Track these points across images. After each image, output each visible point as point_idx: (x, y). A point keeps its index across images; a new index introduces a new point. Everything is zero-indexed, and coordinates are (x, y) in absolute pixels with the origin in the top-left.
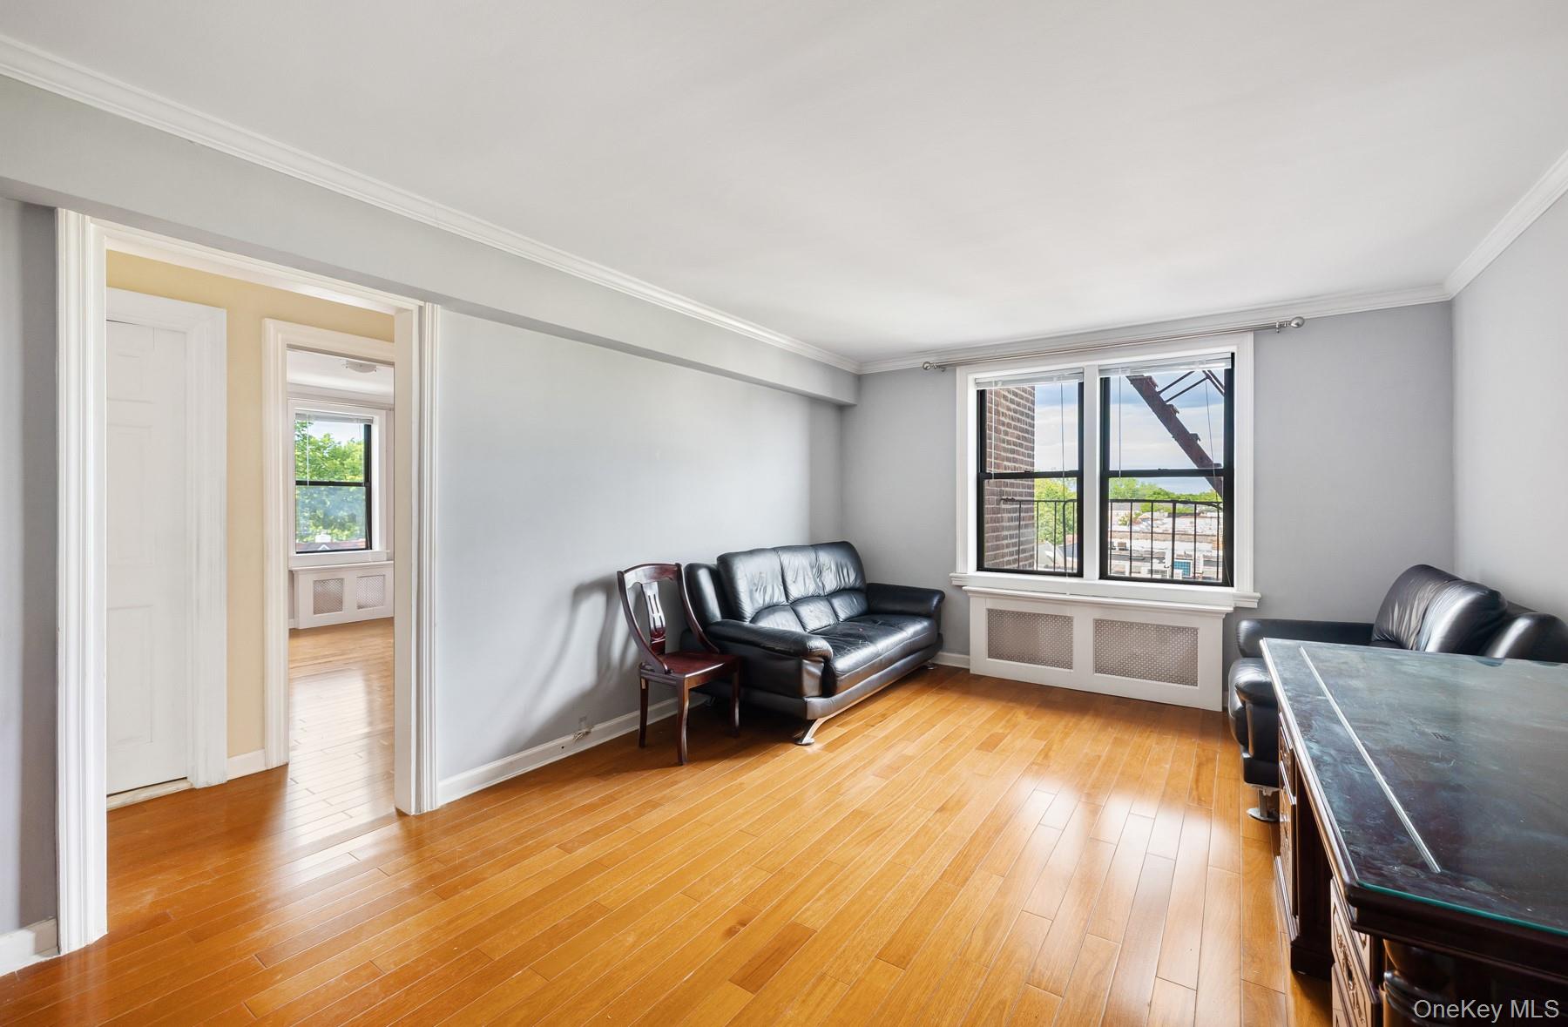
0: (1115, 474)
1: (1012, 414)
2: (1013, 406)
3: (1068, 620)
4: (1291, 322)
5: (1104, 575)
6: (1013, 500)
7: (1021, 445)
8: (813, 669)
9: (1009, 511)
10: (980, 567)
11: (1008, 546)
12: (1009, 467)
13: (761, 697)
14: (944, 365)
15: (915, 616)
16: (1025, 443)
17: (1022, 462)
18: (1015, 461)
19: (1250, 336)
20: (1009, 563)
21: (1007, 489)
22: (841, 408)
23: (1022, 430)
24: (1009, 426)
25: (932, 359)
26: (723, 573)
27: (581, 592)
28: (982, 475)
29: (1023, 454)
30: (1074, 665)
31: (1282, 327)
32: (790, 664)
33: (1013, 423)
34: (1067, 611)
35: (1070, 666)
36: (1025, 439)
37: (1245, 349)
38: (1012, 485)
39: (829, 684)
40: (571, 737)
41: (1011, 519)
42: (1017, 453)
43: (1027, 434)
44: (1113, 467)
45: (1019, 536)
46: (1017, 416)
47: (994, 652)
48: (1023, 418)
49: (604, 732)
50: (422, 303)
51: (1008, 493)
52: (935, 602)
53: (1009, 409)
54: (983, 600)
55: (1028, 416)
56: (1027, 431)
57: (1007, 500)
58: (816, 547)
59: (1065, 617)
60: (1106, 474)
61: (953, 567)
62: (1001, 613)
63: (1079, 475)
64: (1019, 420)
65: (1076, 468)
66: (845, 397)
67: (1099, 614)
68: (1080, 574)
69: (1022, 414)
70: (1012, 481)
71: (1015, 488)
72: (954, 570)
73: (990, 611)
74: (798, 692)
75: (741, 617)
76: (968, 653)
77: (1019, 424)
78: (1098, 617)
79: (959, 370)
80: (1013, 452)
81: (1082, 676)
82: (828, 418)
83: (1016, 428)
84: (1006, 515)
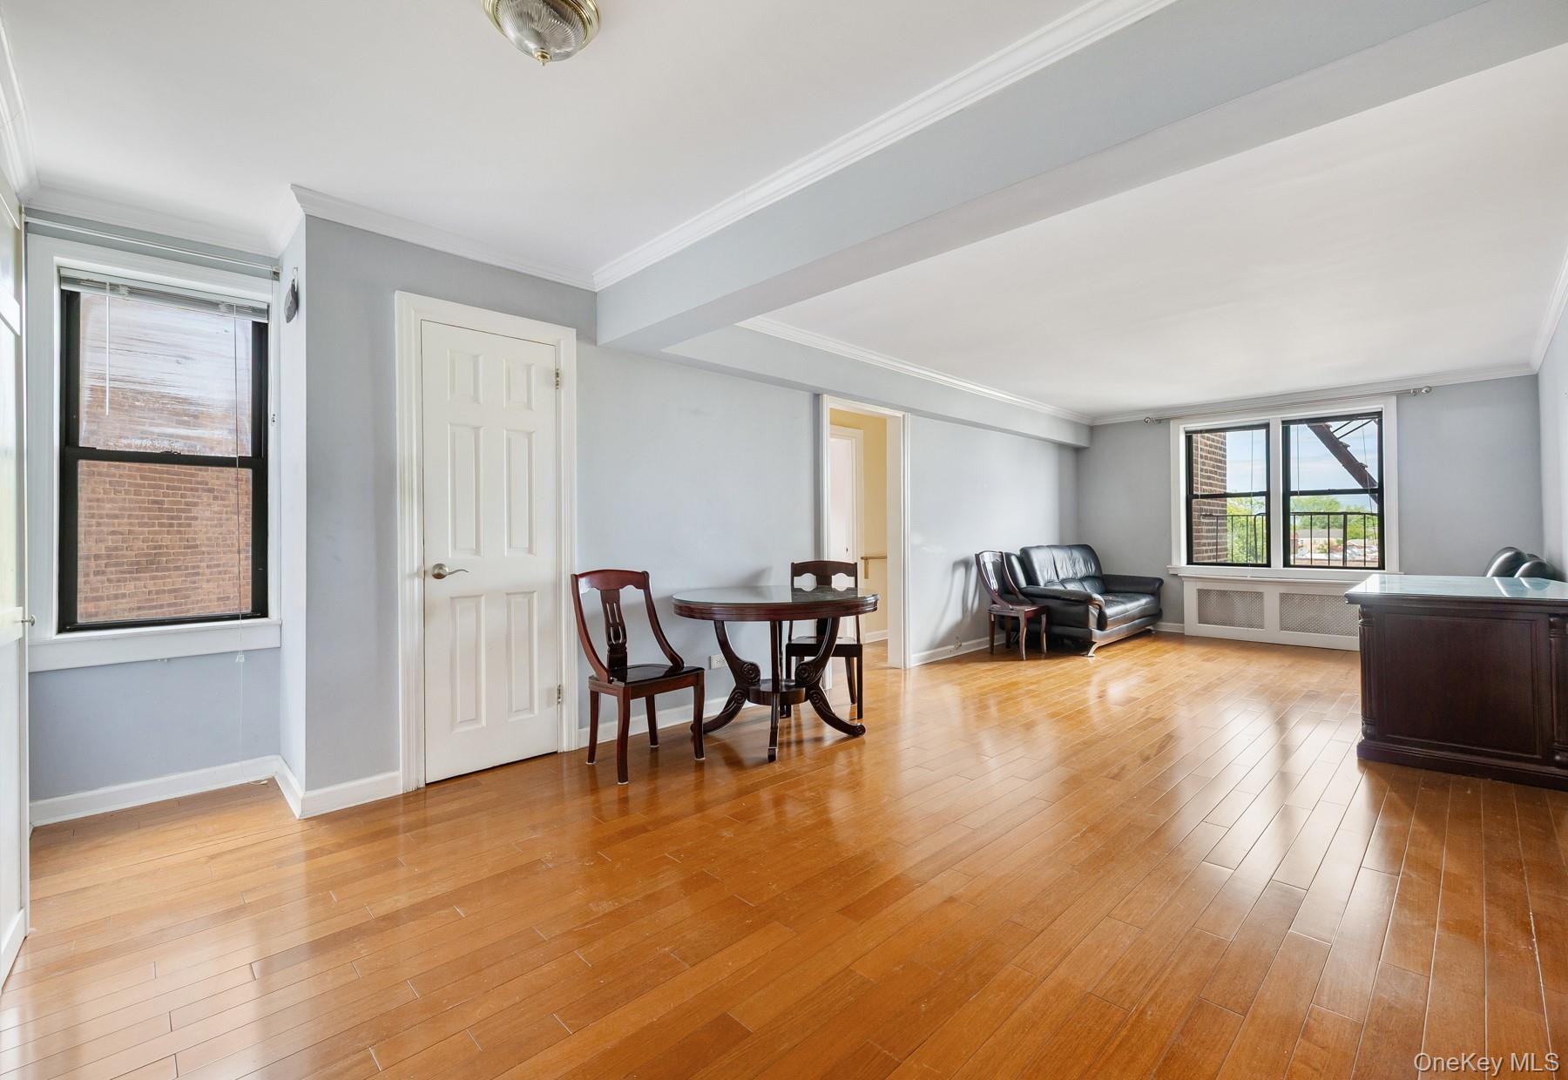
0: (1295, 493)
1: (1208, 448)
2: (1209, 442)
3: (1260, 595)
4: (1422, 389)
5: (1286, 564)
6: (1211, 515)
7: (1216, 473)
8: (1094, 611)
9: (1207, 524)
10: (1190, 562)
11: (1206, 551)
12: (1208, 490)
13: (1058, 630)
14: (1160, 420)
15: (1144, 593)
16: (1219, 471)
17: (1216, 486)
18: (1211, 485)
19: (1394, 399)
20: (1209, 558)
21: (1206, 507)
22: (1077, 450)
23: (1216, 460)
24: (1206, 458)
25: (1151, 415)
26: (1025, 558)
27: (956, 565)
28: (1190, 496)
29: (1217, 480)
30: (1265, 626)
31: (1416, 392)
32: (1080, 609)
33: (1209, 456)
34: (1259, 589)
35: (1262, 627)
36: (1219, 467)
37: (1389, 409)
38: (1209, 504)
39: (1102, 623)
40: (953, 647)
41: (1208, 531)
42: (1213, 479)
43: (1220, 464)
44: (1293, 488)
45: (1217, 544)
46: (1213, 449)
47: (1203, 619)
48: (1217, 451)
49: (969, 646)
50: (904, 413)
51: (1207, 510)
52: (1157, 585)
53: (1206, 445)
54: (1194, 583)
55: (1220, 449)
56: (1220, 461)
57: (1206, 515)
58: (1071, 547)
59: (1257, 593)
60: (1287, 494)
61: (1170, 561)
62: (1207, 592)
63: (1267, 494)
64: (1214, 453)
65: (1265, 490)
66: (1082, 443)
67: (1283, 590)
68: (1268, 565)
69: (1216, 447)
70: (1209, 501)
71: (1213, 506)
72: (1170, 563)
73: (1199, 591)
74: (1085, 624)
75: (1038, 584)
76: (1183, 622)
77: (1214, 456)
78: (1282, 592)
79: (1172, 423)
80: (1209, 478)
81: (1271, 631)
82: (1069, 456)
83: (1211, 459)
84: (1205, 527)
